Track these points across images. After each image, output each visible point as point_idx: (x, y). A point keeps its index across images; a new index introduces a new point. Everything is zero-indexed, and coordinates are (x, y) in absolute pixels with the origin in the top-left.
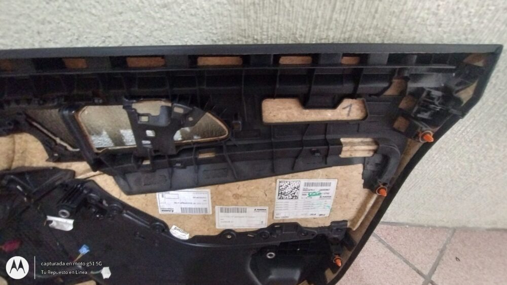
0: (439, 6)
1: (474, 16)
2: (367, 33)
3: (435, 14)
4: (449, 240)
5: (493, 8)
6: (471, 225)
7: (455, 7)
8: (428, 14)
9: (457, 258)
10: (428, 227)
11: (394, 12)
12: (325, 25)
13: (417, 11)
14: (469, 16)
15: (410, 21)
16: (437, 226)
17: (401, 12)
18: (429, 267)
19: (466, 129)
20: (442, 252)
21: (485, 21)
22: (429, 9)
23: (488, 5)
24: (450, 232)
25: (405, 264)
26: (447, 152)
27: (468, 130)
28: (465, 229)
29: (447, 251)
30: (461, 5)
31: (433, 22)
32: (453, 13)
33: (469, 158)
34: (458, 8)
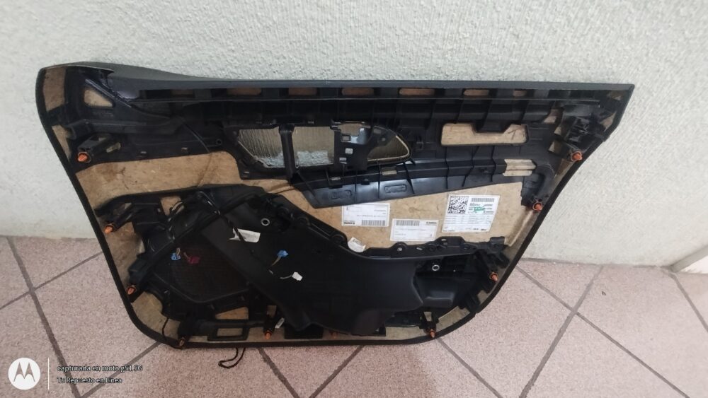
0: (588, 55)
1: (614, 62)
2: (534, 72)
3: (585, 60)
4: (596, 276)
5: (627, 57)
6: (618, 262)
7: (600, 56)
8: (580, 60)
9: (603, 293)
10: (576, 264)
11: (555, 58)
12: (502, 65)
13: (572, 58)
14: (610, 62)
15: (566, 65)
16: (585, 262)
17: (561, 58)
18: (576, 300)
19: (610, 154)
20: (589, 287)
21: (622, 66)
22: (581, 57)
23: (624, 55)
24: (598, 268)
25: (552, 298)
26: (595, 177)
27: (613, 155)
28: (612, 266)
29: (594, 286)
30: (604, 55)
31: (584, 66)
32: (599, 59)
33: (614, 183)
34: (602, 56)
